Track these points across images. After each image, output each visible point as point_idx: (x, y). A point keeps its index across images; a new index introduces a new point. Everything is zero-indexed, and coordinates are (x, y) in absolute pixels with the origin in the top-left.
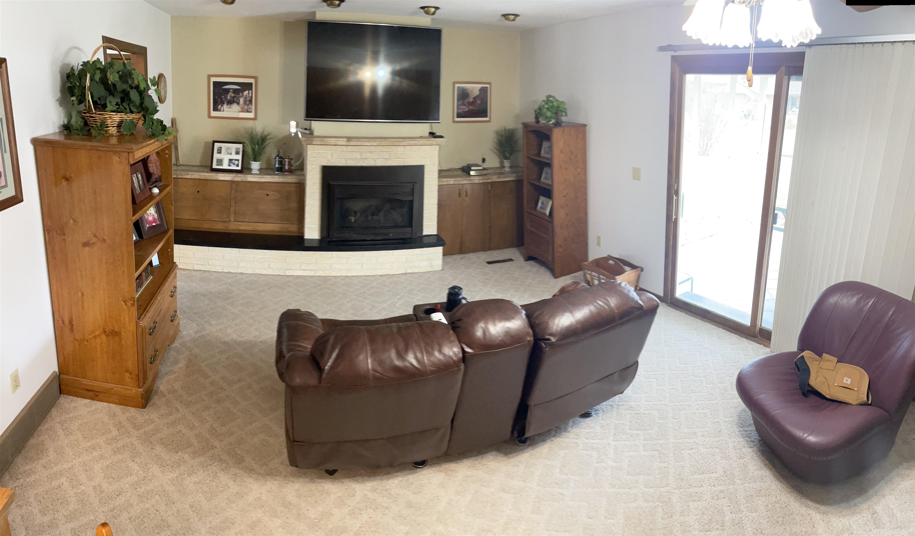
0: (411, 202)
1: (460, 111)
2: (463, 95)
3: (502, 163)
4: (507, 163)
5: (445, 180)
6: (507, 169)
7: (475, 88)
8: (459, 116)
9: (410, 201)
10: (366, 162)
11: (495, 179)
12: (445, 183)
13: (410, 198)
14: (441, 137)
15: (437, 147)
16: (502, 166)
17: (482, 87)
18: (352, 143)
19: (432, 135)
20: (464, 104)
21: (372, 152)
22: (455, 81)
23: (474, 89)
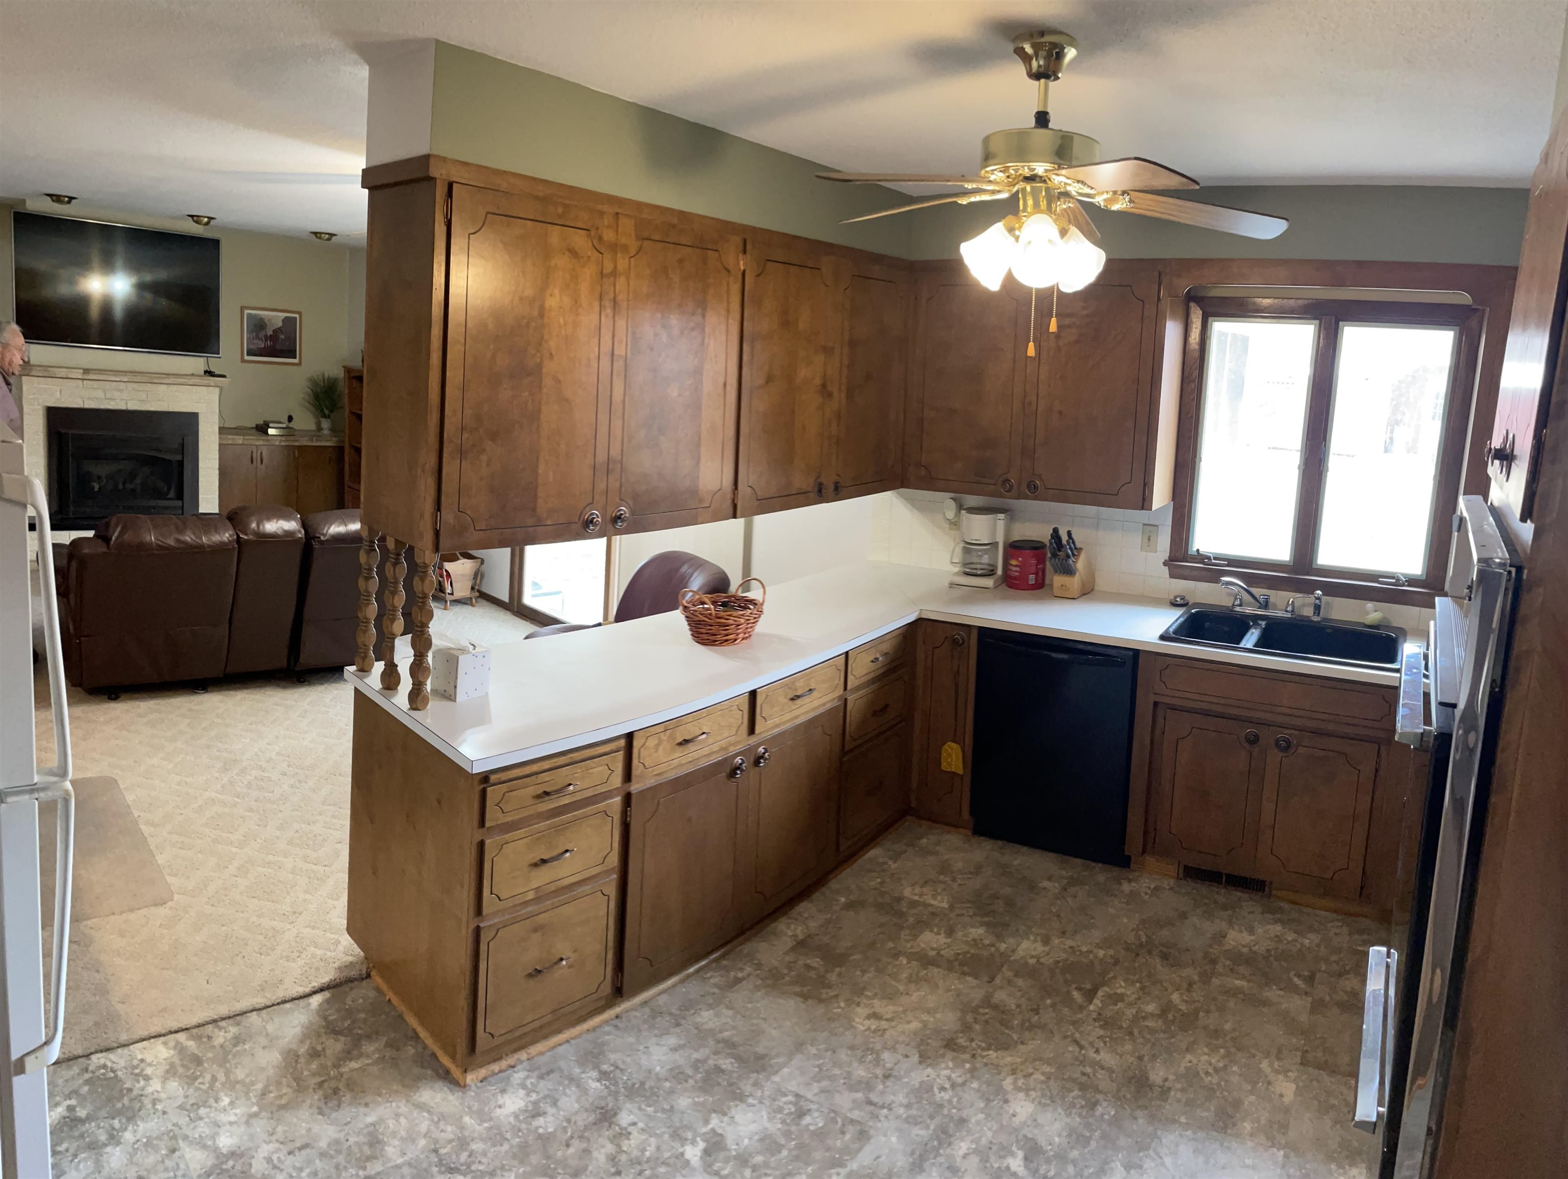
0: (181, 464)
1: (252, 347)
2: (258, 326)
3: (318, 425)
4: (326, 424)
5: (230, 437)
6: (326, 432)
7: (277, 316)
8: (250, 353)
9: (179, 461)
10: (112, 403)
11: (305, 442)
12: (230, 442)
13: (179, 458)
14: (224, 376)
15: (217, 390)
16: (319, 429)
17: (286, 318)
18: (92, 377)
19: (209, 373)
20: (257, 337)
21: (121, 391)
22: (244, 305)
23: (276, 319)
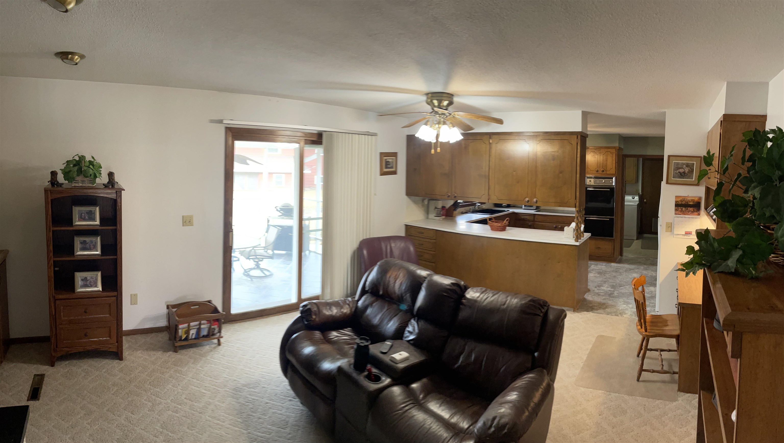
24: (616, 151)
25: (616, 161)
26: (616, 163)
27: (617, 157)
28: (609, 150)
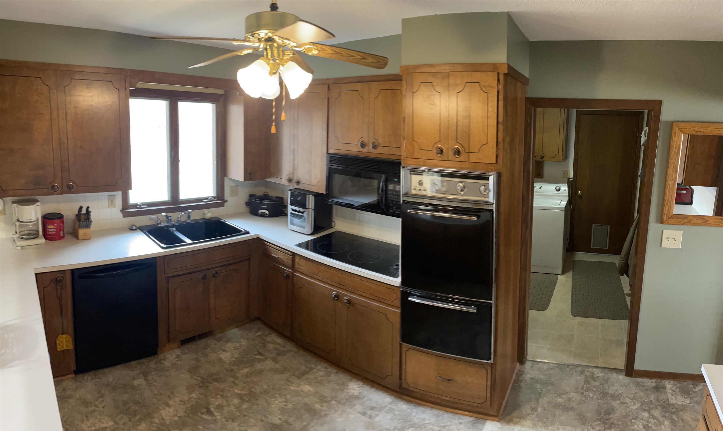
24: (498, 80)
25: (501, 120)
26: (500, 126)
27: (501, 103)
28: (477, 76)
